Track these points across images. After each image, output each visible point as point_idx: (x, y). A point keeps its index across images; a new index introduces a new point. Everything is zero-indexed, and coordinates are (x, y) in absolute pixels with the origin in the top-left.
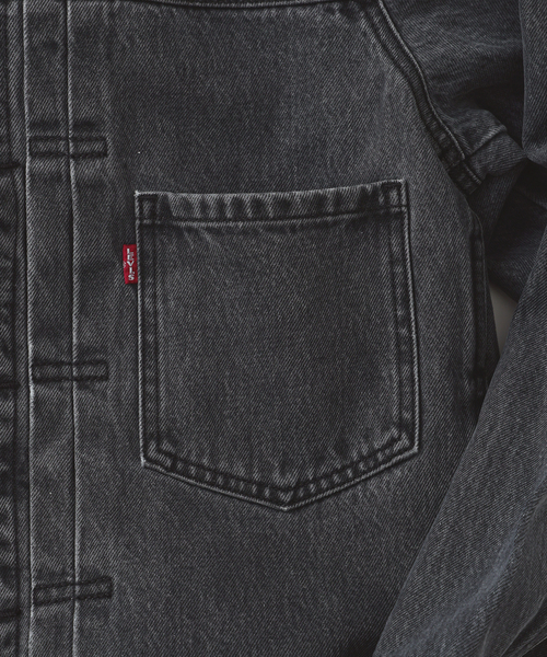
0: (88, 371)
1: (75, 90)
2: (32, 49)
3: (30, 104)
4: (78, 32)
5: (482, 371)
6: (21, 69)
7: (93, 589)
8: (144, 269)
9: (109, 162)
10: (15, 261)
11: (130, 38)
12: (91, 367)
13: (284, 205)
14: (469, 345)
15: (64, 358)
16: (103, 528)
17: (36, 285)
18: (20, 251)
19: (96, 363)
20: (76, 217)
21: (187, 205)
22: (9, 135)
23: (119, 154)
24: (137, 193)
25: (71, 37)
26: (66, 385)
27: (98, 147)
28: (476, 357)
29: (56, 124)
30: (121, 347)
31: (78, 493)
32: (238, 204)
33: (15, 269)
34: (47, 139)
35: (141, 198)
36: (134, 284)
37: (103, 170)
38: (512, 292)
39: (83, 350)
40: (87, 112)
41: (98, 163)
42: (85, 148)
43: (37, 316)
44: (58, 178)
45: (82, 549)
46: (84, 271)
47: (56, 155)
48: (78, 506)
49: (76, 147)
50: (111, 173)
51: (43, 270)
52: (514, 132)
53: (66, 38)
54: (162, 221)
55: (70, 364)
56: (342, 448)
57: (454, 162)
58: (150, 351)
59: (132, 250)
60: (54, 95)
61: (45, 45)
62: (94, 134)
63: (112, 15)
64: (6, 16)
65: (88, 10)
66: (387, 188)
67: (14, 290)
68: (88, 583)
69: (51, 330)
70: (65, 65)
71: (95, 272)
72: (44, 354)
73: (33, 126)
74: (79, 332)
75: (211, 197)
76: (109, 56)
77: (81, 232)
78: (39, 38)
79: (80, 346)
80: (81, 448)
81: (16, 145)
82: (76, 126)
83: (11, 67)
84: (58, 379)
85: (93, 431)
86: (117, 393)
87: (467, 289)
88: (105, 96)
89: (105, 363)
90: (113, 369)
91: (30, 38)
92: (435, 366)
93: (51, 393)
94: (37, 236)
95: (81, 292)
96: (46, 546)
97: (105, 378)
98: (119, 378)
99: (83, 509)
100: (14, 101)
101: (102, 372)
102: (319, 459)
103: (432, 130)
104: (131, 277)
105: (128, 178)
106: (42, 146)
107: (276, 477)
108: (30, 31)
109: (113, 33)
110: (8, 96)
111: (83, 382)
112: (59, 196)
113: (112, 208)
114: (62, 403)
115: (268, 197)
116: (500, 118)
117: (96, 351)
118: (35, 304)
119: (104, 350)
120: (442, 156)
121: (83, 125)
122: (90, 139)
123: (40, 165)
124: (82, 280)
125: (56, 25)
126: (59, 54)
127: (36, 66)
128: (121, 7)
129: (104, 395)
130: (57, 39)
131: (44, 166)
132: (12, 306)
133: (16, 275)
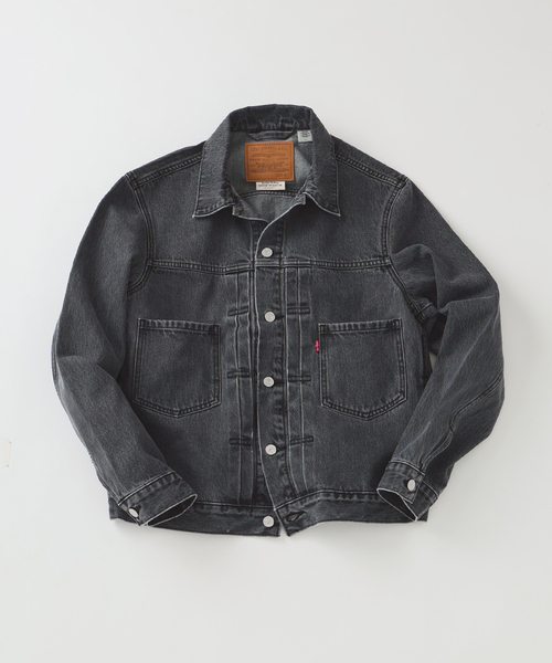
1: (300, 294)
2: (288, 282)
3: (287, 298)
4: (301, 277)
5: (426, 377)
6: (284, 289)
7: (308, 439)
8: (322, 347)
9: (311, 315)
10: (283, 345)
11: (317, 278)
12: (306, 380)
13: (364, 326)
14: (422, 367)
15: (297, 375)
16: (310, 423)
17: (289, 352)
18: (284, 342)
19: (307, 376)
20: (301, 331)
21: (334, 327)
22: (281, 308)
23: (314, 312)
24: (319, 324)
25: (299, 278)
26: (298, 383)
27: (307, 310)
28: (424, 372)
29: (295, 304)
30: (315, 371)
31: (302, 413)
32: (350, 326)
33: (282, 347)
34: (292, 309)
35: (320, 326)
36: (318, 352)
37: (309, 317)
38: (436, 353)
40: (304, 300)
41: (307, 315)
42: (304, 311)
43: (289, 362)
44: (295, 320)
45: (304, 428)
46: (303, 348)
47: (295, 313)
48: (302, 417)
49: (301, 311)
51: (291, 348)
52: (435, 305)
54: (327, 333)
55: (299, 377)
56: (384, 401)
57: (416, 314)
58: (324, 372)
59: (318, 342)
60: (294, 295)
61: (292, 281)
62: (306, 307)
63: (311, 272)
64: (280, 273)
65: (304, 271)
66: (395, 321)
67: (282, 354)
68: (306, 438)
69: (294, 366)
70: (298, 287)
71: (307, 348)
72: (291, 373)
73: (288, 305)
74: (302, 367)
75: (342, 324)
76: (311, 284)
77: (302, 335)
78: (290, 279)
79: (302, 371)
80: (303, 401)
81: (283, 311)
82: (301, 305)
83: (282, 288)
84: (296, 381)
85: (306, 397)
86: (314, 385)
87: (421, 351)
88: (310, 295)
89: (310, 376)
90: (312, 378)
91: (287, 279)
92: (411, 374)
93: (294, 385)
94: (289, 337)
95: (303, 354)
96: (293, 428)
97: (310, 380)
98: (314, 380)
99: (304, 418)
100: (282, 298)
102: (376, 404)
103: (409, 304)
104: (318, 350)
105: (316, 319)
106: (291, 311)
107: (363, 410)
108: (287, 277)
109: (311, 279)
110: (280, 297)
111: (303, 382)
112: (296, 326)
113: (312, 329)
114: (297, 388)
115: (359, 323)
116: (430, 301)
117: (307, 372)
118: (289, 358)
119: (309, 372)
120: (412, 312)
121: (303, 304)
123: (290, 316)
124: (303, 351)
125: (295, 275)
126: (296, 283)
127: (289, 287)
128: (314, 270)
129: (310, 386)
130: (295, 279)
131: (291, 317)
132: (282, 359)
133: (283, 349)
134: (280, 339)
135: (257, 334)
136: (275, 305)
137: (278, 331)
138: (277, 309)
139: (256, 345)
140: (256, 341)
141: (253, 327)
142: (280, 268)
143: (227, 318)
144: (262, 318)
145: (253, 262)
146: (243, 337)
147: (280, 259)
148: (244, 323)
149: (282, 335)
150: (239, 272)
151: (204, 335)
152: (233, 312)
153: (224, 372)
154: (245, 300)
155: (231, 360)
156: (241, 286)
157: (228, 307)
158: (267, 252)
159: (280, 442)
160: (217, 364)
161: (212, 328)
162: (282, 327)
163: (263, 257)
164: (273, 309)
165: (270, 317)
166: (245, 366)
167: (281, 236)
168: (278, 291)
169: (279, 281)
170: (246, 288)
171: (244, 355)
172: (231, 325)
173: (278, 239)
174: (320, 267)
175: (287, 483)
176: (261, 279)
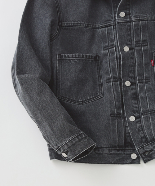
0: (147, 81)
1: (142, 35)
2: (135, 30)
3: (135, 38)
4: (142, 26)
6: (133, 33)
7: (152, 112)
9: (148, 46)
10: (134, 64)
11: (151, 26)
12: (147, 80)
15: (143, 79)
16: (152, 103)
17: (138, 67)
18: (135, 62)
19: (148, 79)
20: (144, 56)
22: (132, 44)
23: (150, 45)
24: (153, 51)
25: (141, 27)
26: (144, 83)
27: (146, 44)
29: (139, 41)
30: (152, 76)
31: (147, 99)
33: (134, 65)
34: (138, 44)
35: (154, 52)
36: (153, 66)
37: (147, 48)
39: (146, 77)
40: (144, 39)
41: (147, 47)
42: (144, 44)
43: (138, 72)
44: (140, 50)
45: (150, 106)
46: (145, 64)
47: (140, 46)
48: (148, 101)
49: (143, 44)
50: (149, 48)
51: (139, 65)
53: (140, 27)
55: (144, 80)
59: (153, 60)
60: (139, 36)
61: (137, 29)
62: (146, 42)
63: (148, 23)
64: (130, 25)
65: (144, 22)
67: (134, 68)
68: (151, 111)
69: (140, 74)
70: (140, 31)
71: (147, 64)
72: (139, 78)
73: (136, 42)
74: (145, 74)
76: (148, 29)
77: (144, 58)
79: (145, 77)
80: (147, 93)
81: (133, 45)
82: (143, 41)
83: (132, 33)
84: (142, 82)
85: (148, 90)
86: (152, 84)
88: (147, 36)
89: (150, 79)
90: (151, 80)
91: (135, 28)
93: (141, 84)
94: (137, 59)
95: (145, 68)
96: (143, 107)
97: (150, 81)
98: (152, 81)
99: (149, 101)
100: (132, 38)
101: (149, 81)
104: (153, 65)
105: (151, 49)
106: (137, 45)
108: (135, 27)
110: (131, 38)
112: (140, 53)
113: (149, 54)
114: (143, 86)
117: (148, 77)
118: (137, 70)
119: (149, 77)
121: (144, 41)
122: (145, 43)
124: (145, 66)
125: (139, 25)
126: (139, 30)
127: (136, 32)
128: (149, 22)
129: (150, 84)
130: (139, 28)
131: (138, 48)
132: (134, 71)
133: (134, 66)
134: (132, 61)
135: (120, 58)
136: (128, 43)
137: (131, 56)
138: (130, 45)
139: (120, 64)
140: (120, 62)
141: (118, 55)
142: (130, 22)
143: (102, 52)
144: (122, 50)
145: (115, 20)
146: (113, 60)
147: (130, 18)
148: (113, 53)
149: (133, 58)
150: (107, 26)
151: (92, 61)
152: (105, 48)
153: (104, 80)
154: (112, 41)
155: (107, 73)
156: (109, 34)
157: (102, 46)
158: (122, 14)
159: (137, 115)
160: (100, 76)
161: (96, 57)
162: (133, 54)
163: (120, 17)
164: (127, 45)
165: (126, 49)
166: (115, 76)
167: (129, 5)
168: (130, 35)
169: (130, 29)
170: (112, 34)
171: (114, 70)
172: (106, 55)
173: (128, 7)
174: (152, 20)
175: (143, 135)
176: (120, 29)
